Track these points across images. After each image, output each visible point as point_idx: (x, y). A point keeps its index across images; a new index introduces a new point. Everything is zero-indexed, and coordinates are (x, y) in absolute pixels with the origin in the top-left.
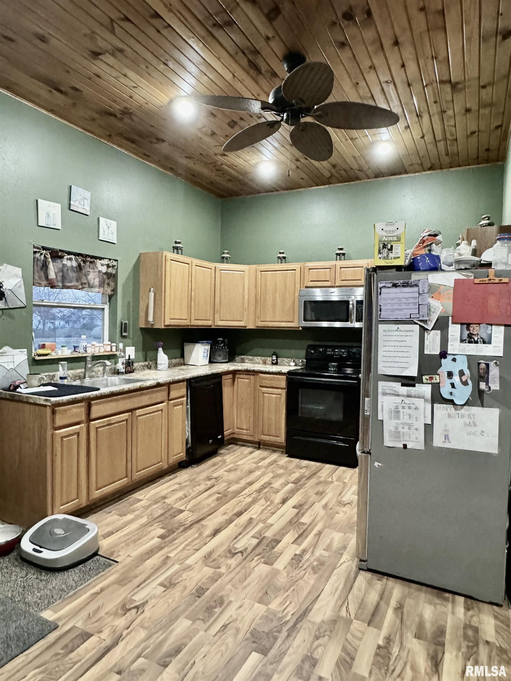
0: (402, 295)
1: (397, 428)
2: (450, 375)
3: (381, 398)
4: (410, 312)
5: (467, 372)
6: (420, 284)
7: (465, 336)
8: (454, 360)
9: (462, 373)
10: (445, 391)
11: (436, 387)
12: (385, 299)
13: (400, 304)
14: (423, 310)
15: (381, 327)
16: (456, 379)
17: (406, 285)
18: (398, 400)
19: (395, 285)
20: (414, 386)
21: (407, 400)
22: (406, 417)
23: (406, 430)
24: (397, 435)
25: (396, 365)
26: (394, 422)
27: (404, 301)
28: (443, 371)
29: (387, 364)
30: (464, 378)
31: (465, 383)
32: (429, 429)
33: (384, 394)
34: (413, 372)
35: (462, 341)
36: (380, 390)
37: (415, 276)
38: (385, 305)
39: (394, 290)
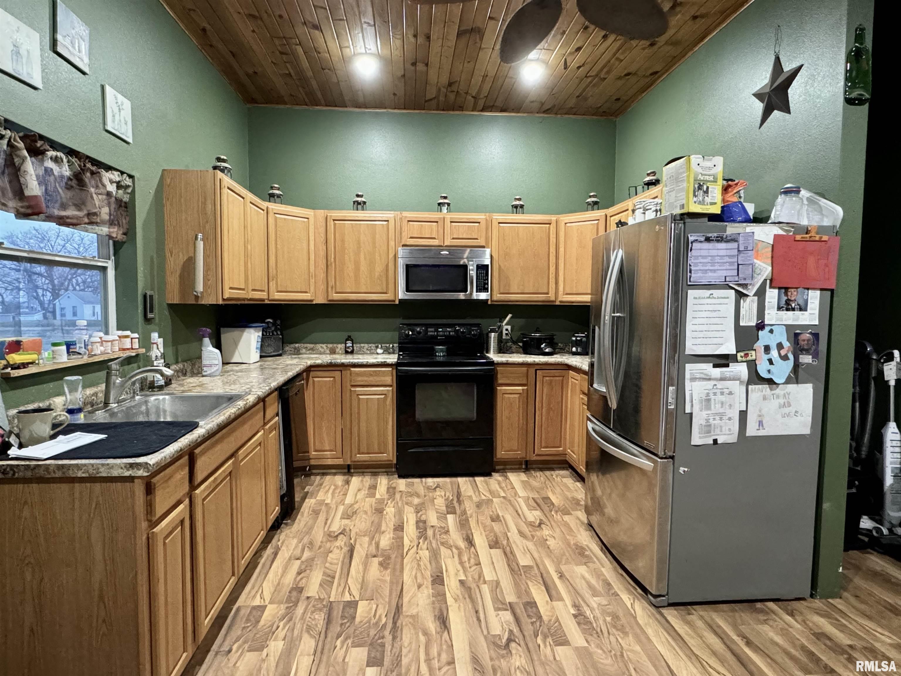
0: (714, 253)
1: (707, 420)
2: (767, 349)
3: (688, 385)
4: (725, 273)
5: (787, 344)
6: (741, 239)
7: (783, 302)
8: (771, 331)
9: (780, 346)
10: (763, 369)
11: (752, 365)
12: (697, 257)
13: (713, 264)
14: (745, 272)
15: (691, 293)
16: (774, 354)
17: (720, 239)
18: (709, 385)
19: (708, 240)
20: (727, 366)
21: (720, 385)
22: (718, 406)
23: (718, 422)
24: (708, 428)
25: (708, 341)
26: (704, 413)
27: (717, 259)
28: (759, 345)
29: (698, 341)
30: (783, 352)
31: (785, 358)
32: (743, 415)
33: (693, 379)
34: (730, 348)
35: (779, 308)
36: (688, 376)
37: (731, 229)
38: (696, 264)
39: (706, 245)
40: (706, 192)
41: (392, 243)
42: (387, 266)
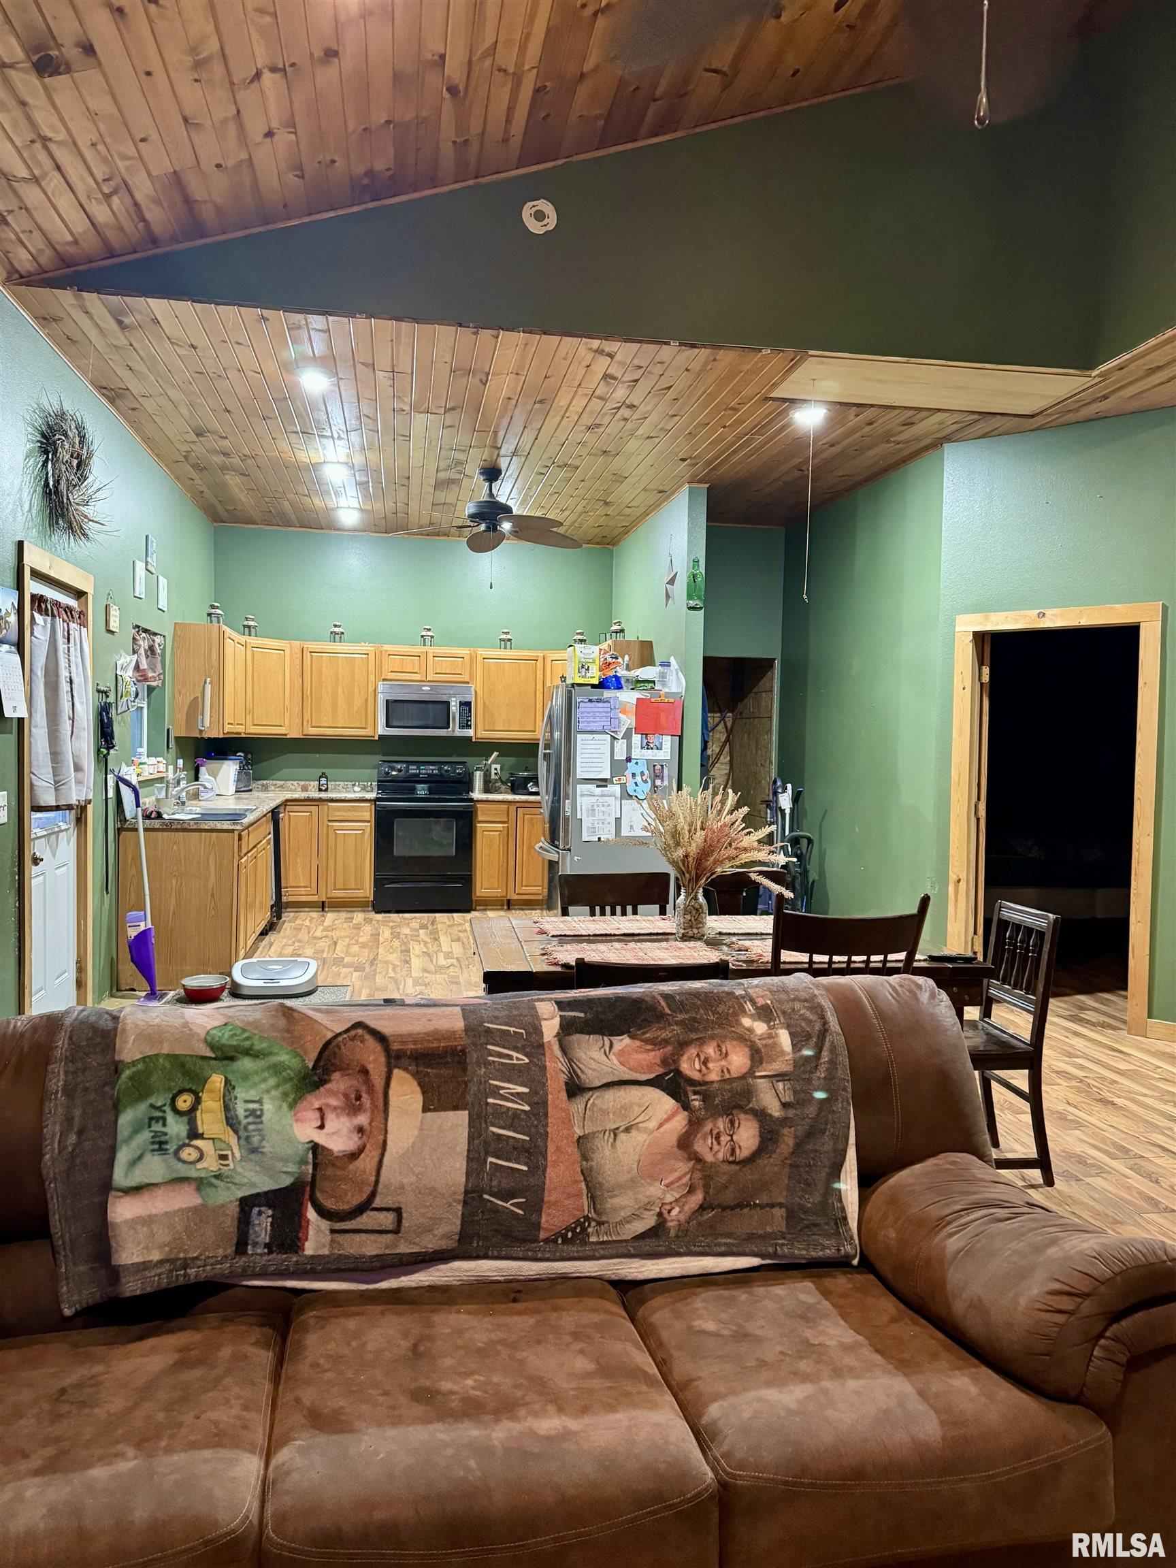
0: (595, 710)
1: (593, 824)
2: (634, 775)
3: (579, 799)
4: (602, 724)
5: (646, 772)
6: (612, 701)
7: (644, 745)
8: (637, 763)
9: (642, 774)
10: (630, 789)
11: (623, 786)
12: (583, 713)
13: (594, 717)
14: (615, 722)
15: (579, 736)
16: (639, 778)
17: (599, 701)
18: (594, 799)
19: (590, 701)
20: (606, 786)
21: (601, 800)
22: (601, 814)
23: (601, 825)
24: (593, 830)
25: (592, 769)
26: (591, 819)
27: (598, 714)
28: (628, 773)
29: (585, 769)
30: (644, 778)
31: (645, 782)
32: (618, 821)
33: (582, 795)
34: (606, 774)
35: (642, 748)
36: (578, 793)
37: (607, 694)
38: (583, 717)
39: (589, 704)
40: (588, 669)
41: (372, 677)
42: (367, 700)
